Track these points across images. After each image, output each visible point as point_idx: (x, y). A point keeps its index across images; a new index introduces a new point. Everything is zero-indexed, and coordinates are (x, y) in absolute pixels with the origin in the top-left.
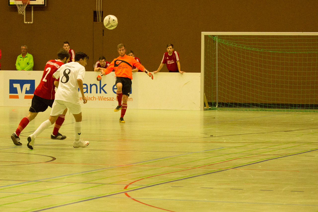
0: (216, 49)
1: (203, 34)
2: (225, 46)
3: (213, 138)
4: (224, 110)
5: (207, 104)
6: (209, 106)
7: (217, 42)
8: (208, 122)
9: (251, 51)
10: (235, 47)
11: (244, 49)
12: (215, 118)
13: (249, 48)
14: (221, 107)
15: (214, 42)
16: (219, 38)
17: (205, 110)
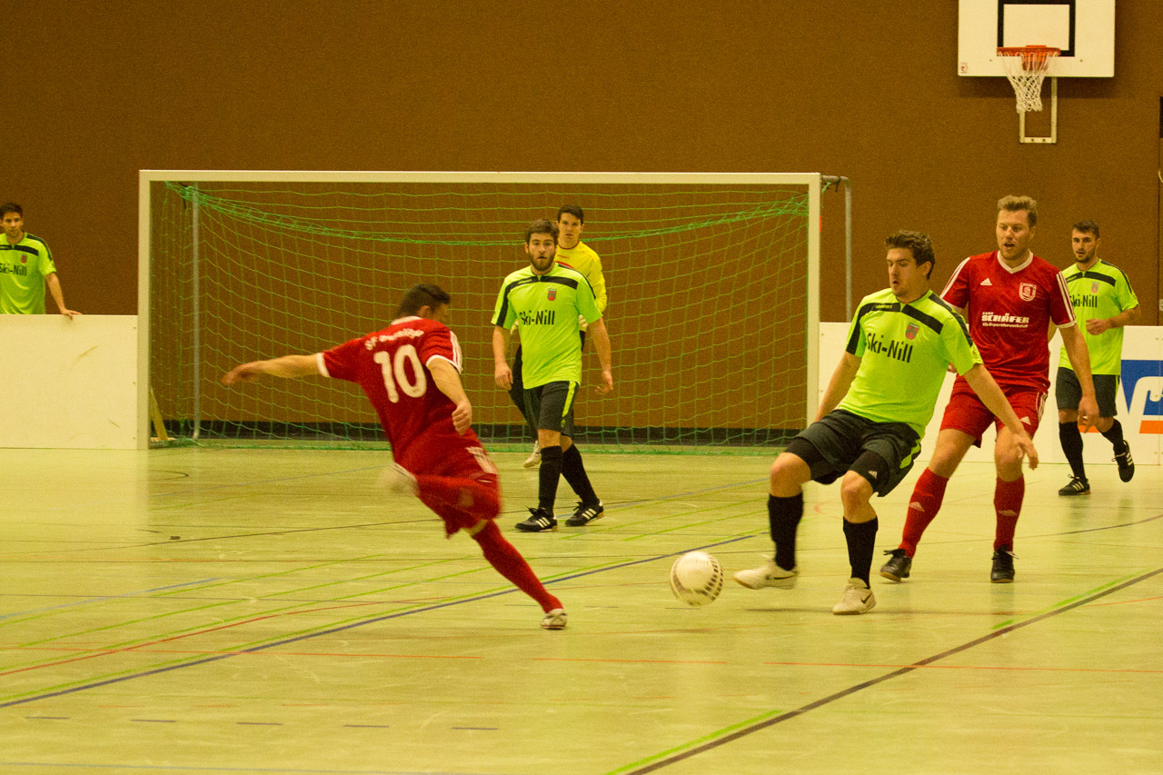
0: (192, 229)
1: (147, 176)
2: (226, 219)
4: (223, 448)
5: (160, 427)
6: (170, 435)
7: (196, 205)
8: (164, 489)
9: (318, 237)
10: (259, 224)
11: (293, 232)
12: (187, 475)
13: (308, 229)
14: (214, 436)
15: (186, 204)
16: (202, 193)
17: (153, 447)
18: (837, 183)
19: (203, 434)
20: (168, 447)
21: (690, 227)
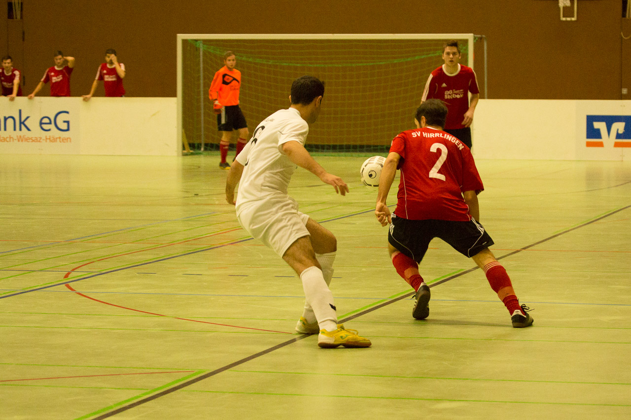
0: (200, 60)
1: (181, 37)
2: (215, 56)
3: (200, 198)
4: (214, 155)
5: (187, 146)
6: (191, 150)
7: (201, 50)
8: (189, 173)
9: (254, 63)
11: (244, 61)
12: (199, 167)
13: (251, 60)
14: (210, 150)
15: (197, 49)
16: (204, 44)
17: (185, 155)
18: (481, 38)
19: (206, 149)
20: (190, 155)
21: (417, 58)
